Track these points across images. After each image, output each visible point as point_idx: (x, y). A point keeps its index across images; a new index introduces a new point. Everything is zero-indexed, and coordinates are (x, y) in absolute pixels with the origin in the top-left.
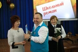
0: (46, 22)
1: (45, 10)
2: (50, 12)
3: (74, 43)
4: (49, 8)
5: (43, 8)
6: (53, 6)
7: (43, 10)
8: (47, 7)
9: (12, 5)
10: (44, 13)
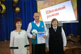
0: (49, 24)
1: (48, 13)
2: (53, 15)
3: (76, 44)
4: (52, 11)
5: (46, 11)
6: (55, 10)
7: (47, 14)
8: (50, 10)
9: (18, 9)
10: (47, 16)
